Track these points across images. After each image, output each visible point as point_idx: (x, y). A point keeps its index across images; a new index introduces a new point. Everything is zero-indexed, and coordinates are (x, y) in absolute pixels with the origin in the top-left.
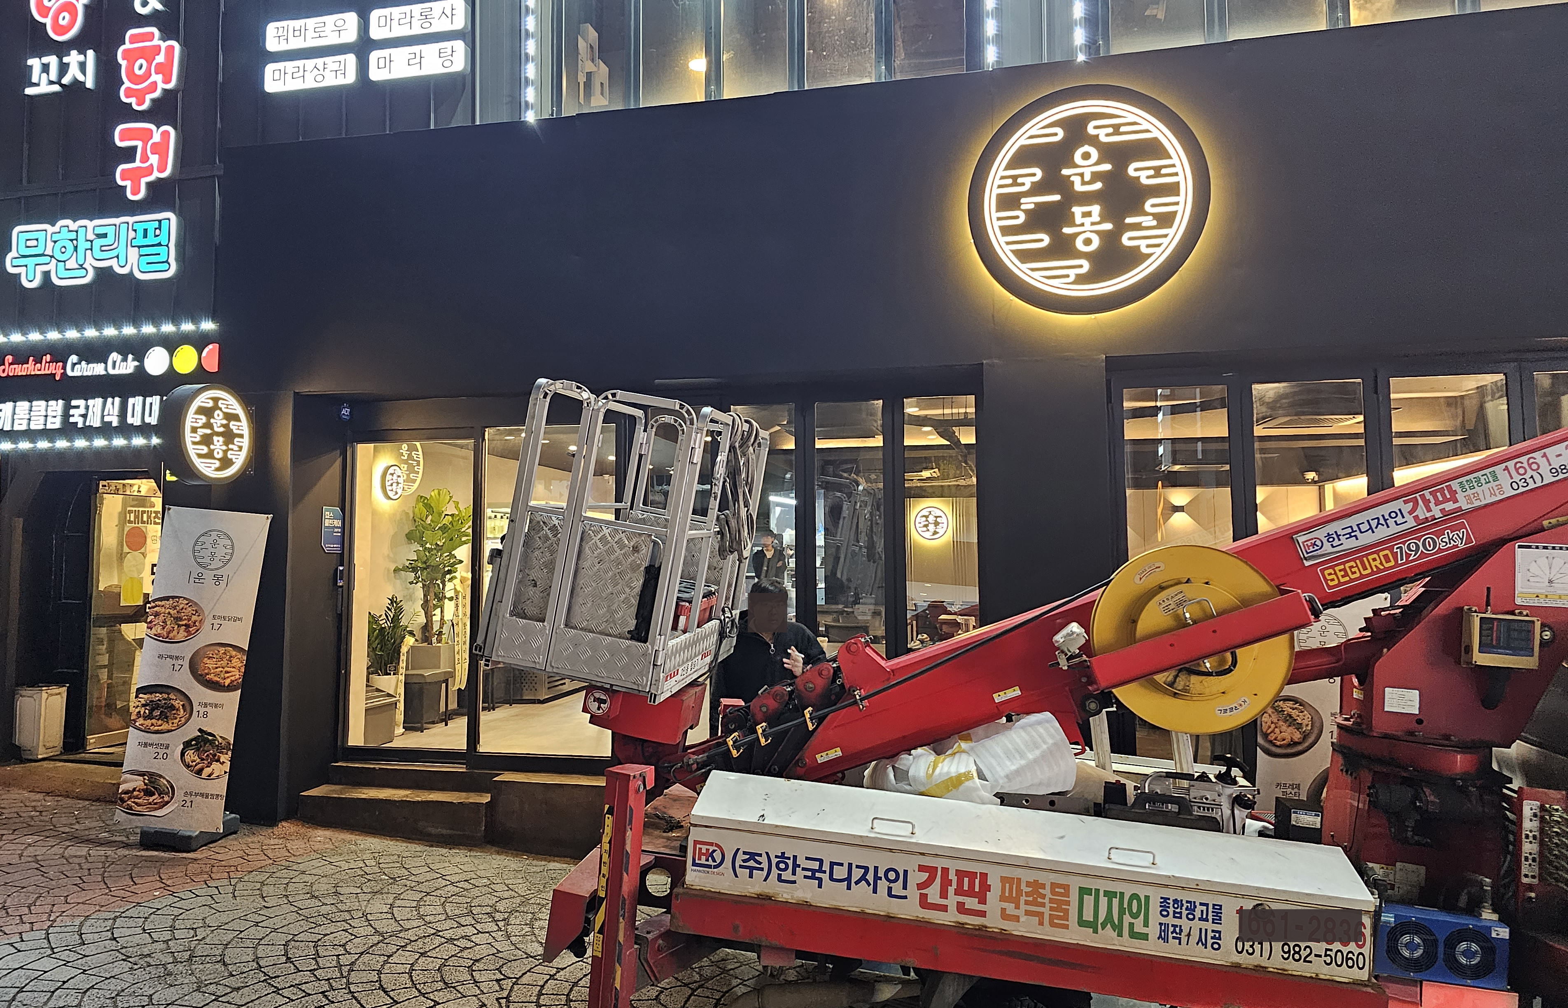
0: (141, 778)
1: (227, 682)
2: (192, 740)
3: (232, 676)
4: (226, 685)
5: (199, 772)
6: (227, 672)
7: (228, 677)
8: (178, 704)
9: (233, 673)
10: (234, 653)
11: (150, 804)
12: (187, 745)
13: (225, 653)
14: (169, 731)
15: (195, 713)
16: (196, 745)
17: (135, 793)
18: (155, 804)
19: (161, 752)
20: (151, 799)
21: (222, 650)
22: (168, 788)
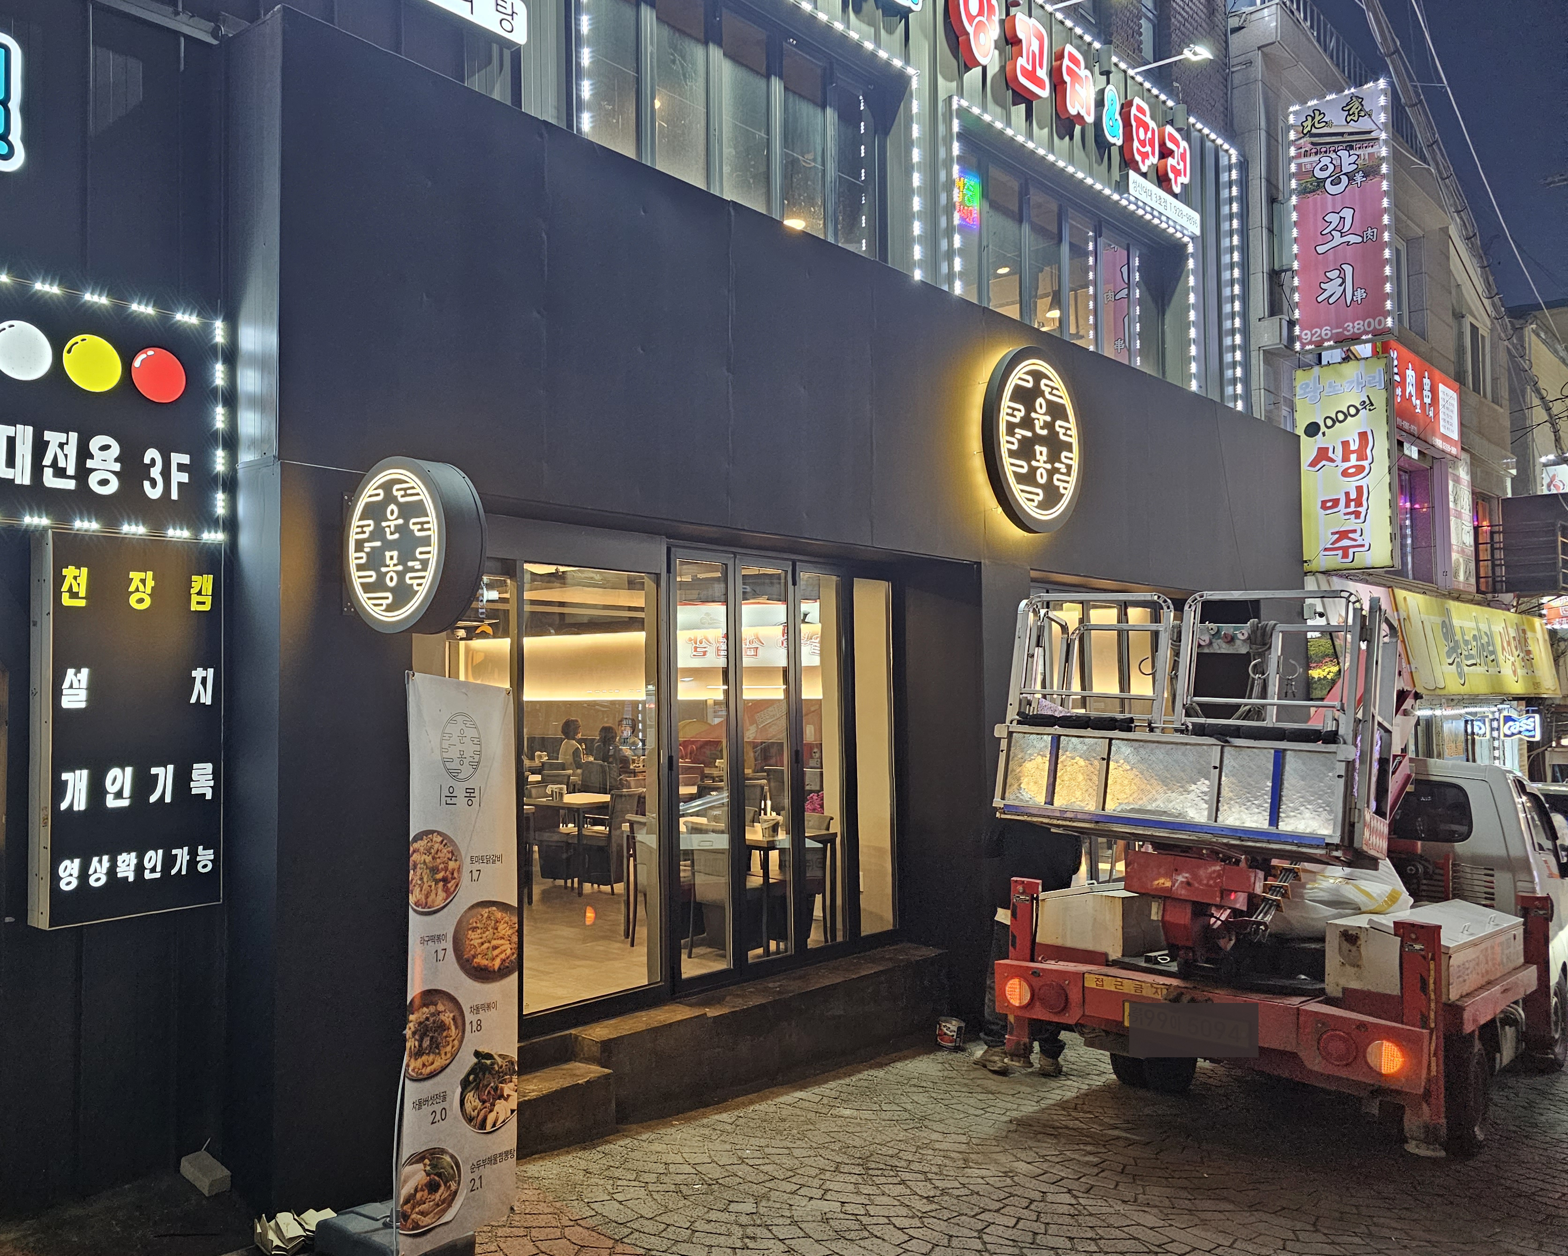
0: (421, 1166)
1: (497, 963)
2: (468, 1075)
3: (501, 953)
4: (496, 968)
5: (483, 1126)
6: (495, 948)
7: (497, 956)
8: (447, 1018)
9: (502, 948)
10: (499, 915)
11: (438, 1205)
12: (465, 1084)
13: (489, 917)
14: (443, 1069)
15: (468, 1027)
16: (475, 1080)
17: (419, 1195)
18: (443, 1202)
19: (438, 1108)
20: (437, 1196)
21: (485, 912)
22: (452, 1167)
